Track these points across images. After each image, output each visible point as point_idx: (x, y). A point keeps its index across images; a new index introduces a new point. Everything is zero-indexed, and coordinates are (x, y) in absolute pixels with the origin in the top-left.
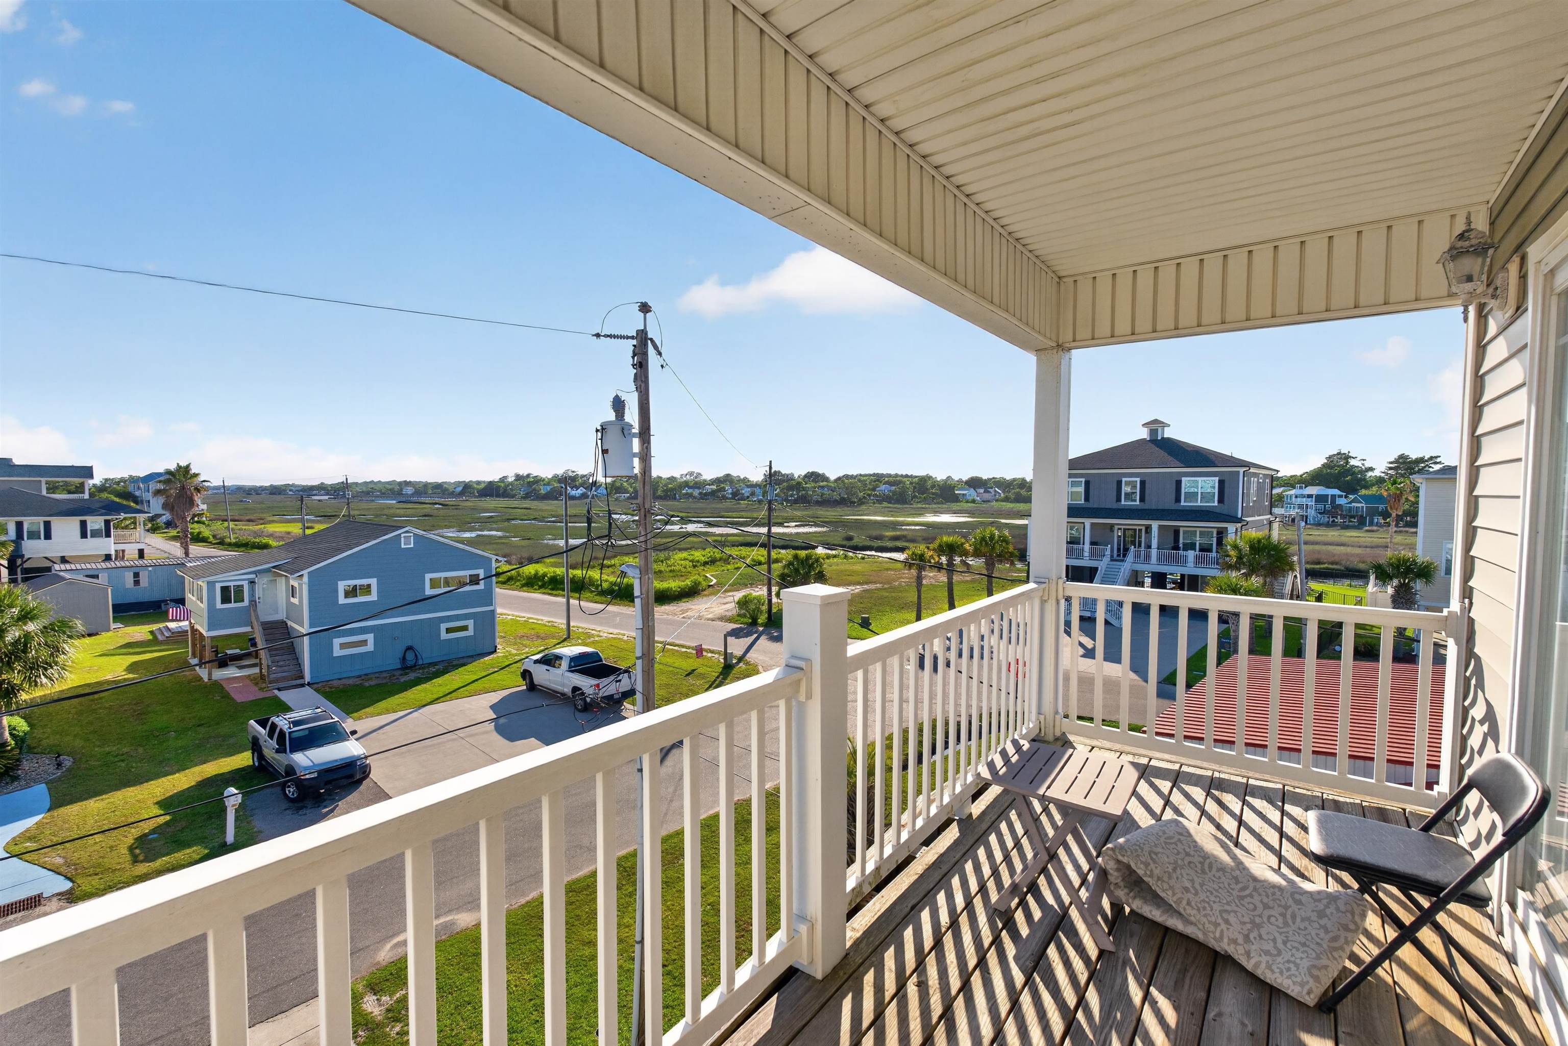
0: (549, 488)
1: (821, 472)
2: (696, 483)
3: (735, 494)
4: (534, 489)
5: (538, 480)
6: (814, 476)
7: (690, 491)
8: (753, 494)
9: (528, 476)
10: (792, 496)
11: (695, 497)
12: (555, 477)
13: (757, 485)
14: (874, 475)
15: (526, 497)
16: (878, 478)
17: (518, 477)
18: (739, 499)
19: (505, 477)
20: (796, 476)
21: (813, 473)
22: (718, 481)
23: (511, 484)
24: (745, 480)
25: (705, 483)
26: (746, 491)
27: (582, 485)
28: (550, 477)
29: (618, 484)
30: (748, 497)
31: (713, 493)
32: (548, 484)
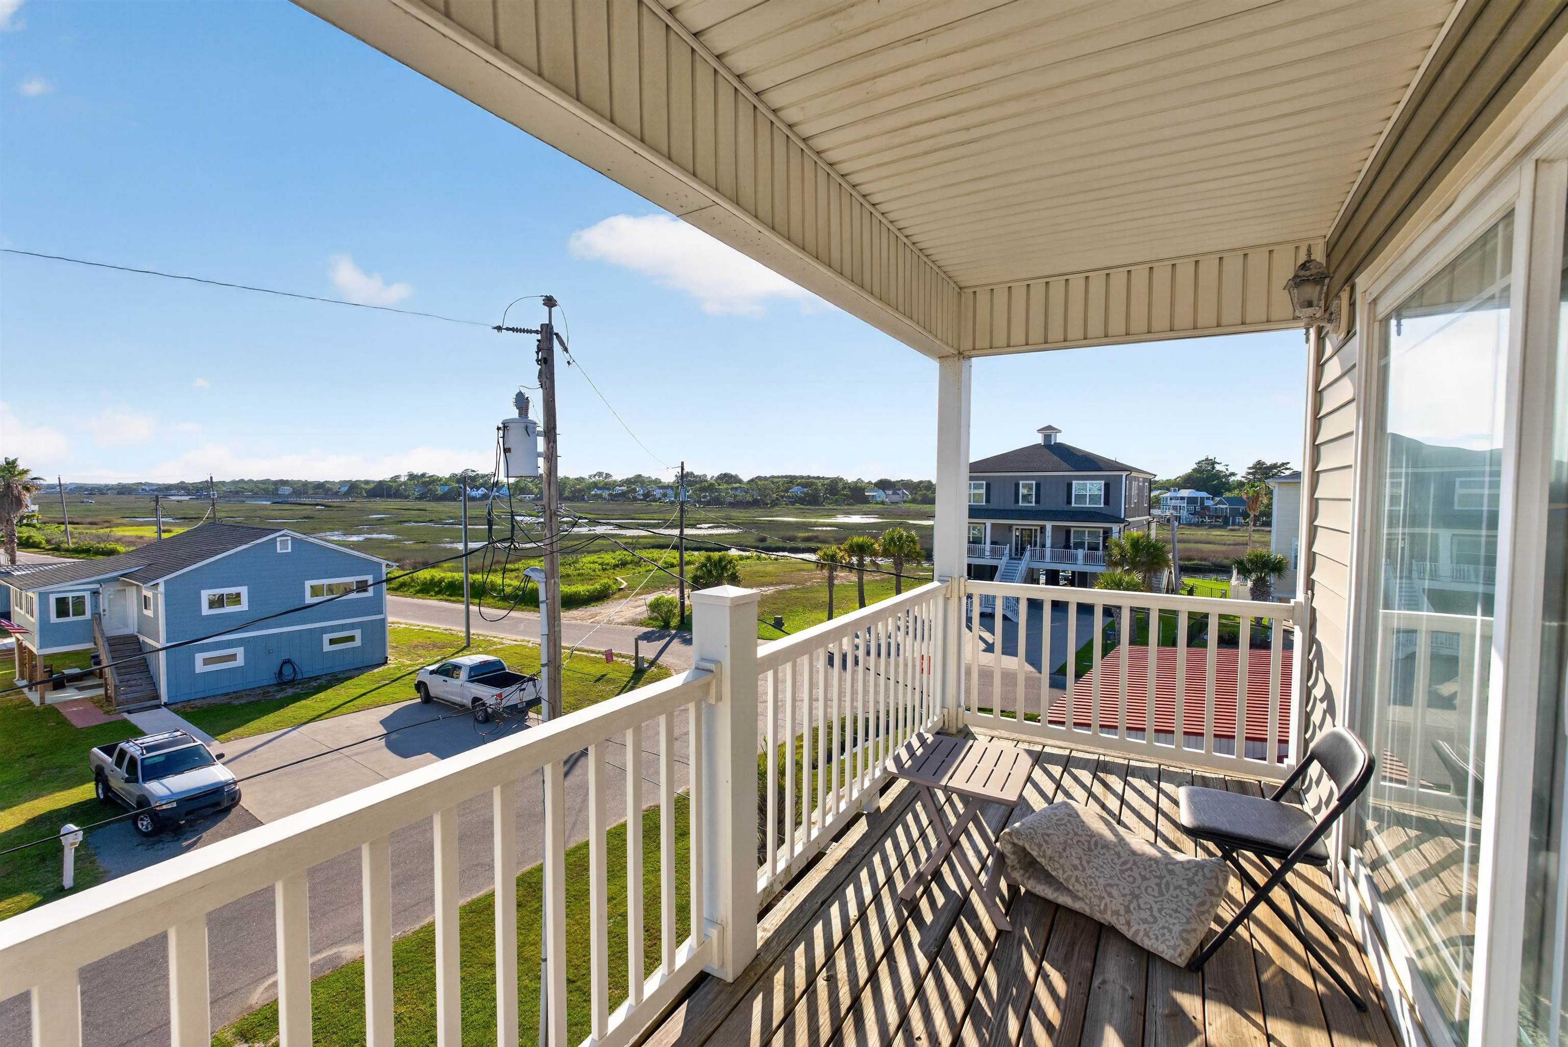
0: (446, 488)
1: (733, 474)
2: (606, 484)
3: (646, 496)
4: (430, 490)
5: (434, 480)
6: (727, 478)
7: (599, 492)
8: (665, 495)
9: (423, 475)
10: (705, 497)
11: (605, 499)
12: (453, 476)
13: (668, 487)
14: (786, 477)
15: (421, 498)
16: (791, 480)
17: (412, 477)
18: (650, 501)
19: (398, 477)
20: (709, 478)
21: (726, 475)
22: (628, 482)
23: (404, 483)
24: (657, 482)
25: (615, 484)
26: (658, 493)
27: (482, 485)
28: (447, 476)
29: (522, 485)
30: (660, 499)
31: (623, 494)
32: (445, 484)
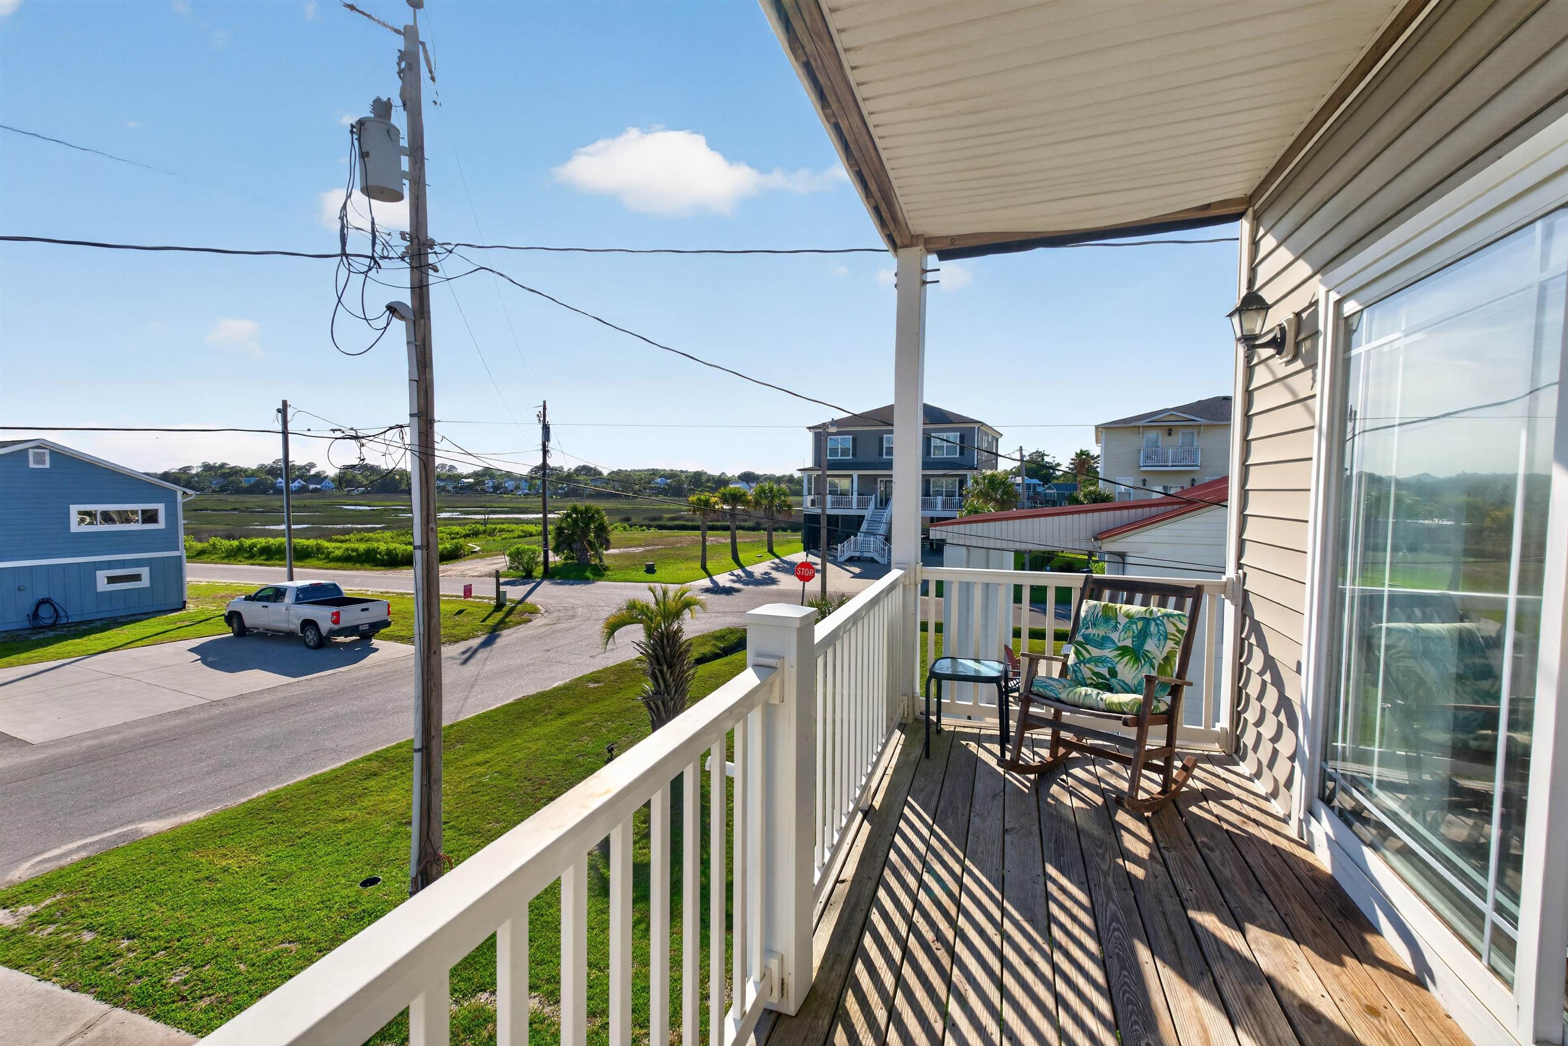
0: (253, 480)
1: (592, 466)
2: (449, 476)
3: (496, 488)
4: (232, 482)
5: (236, 472)
6: (585, 470)
7: (442, 484)
8: (517, 488)
9: (223, 466)
10: (561, 488)
11: (448, 491)
12: (262, 468)
13: (521, 478)
14: (648, 470)
15: (222, 490)
16: (654, 473)
17: (207, 467)
18: (501, 493)
19: (188, 468)
20: (566, 469)
21: (584, 468)
22: (475, 475)
23: (197, 475)
24: (509, 475)
25: (461, 477)
26: (510, 485)
27: (301, 477)
28: (254, 467)
29: (349, 477)
30: (512, 491)
31: (470, 486)
32: (252, 475)
